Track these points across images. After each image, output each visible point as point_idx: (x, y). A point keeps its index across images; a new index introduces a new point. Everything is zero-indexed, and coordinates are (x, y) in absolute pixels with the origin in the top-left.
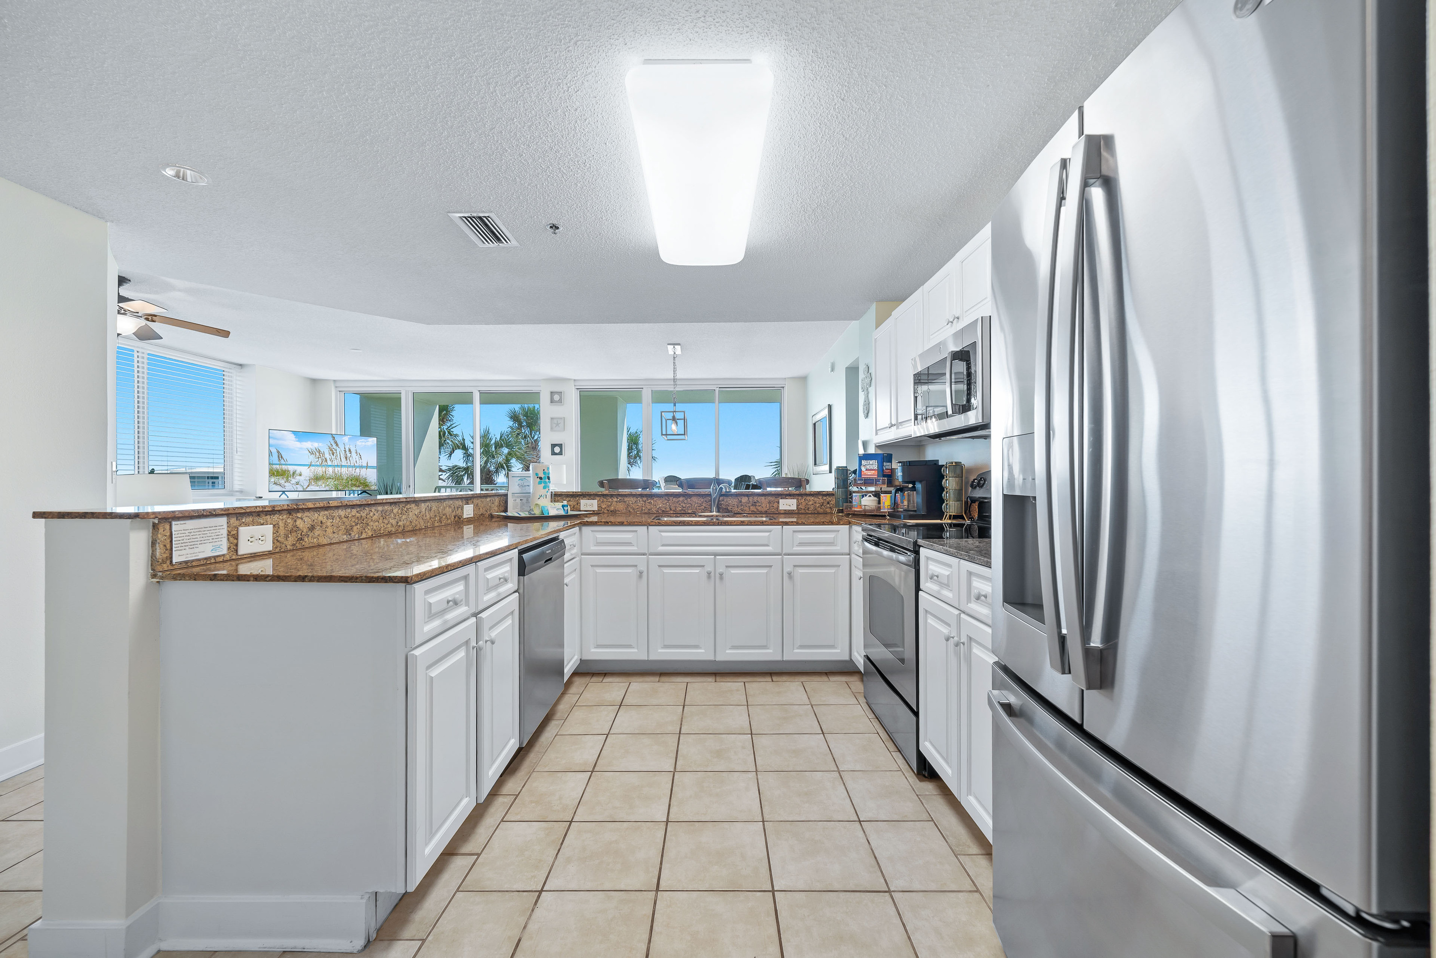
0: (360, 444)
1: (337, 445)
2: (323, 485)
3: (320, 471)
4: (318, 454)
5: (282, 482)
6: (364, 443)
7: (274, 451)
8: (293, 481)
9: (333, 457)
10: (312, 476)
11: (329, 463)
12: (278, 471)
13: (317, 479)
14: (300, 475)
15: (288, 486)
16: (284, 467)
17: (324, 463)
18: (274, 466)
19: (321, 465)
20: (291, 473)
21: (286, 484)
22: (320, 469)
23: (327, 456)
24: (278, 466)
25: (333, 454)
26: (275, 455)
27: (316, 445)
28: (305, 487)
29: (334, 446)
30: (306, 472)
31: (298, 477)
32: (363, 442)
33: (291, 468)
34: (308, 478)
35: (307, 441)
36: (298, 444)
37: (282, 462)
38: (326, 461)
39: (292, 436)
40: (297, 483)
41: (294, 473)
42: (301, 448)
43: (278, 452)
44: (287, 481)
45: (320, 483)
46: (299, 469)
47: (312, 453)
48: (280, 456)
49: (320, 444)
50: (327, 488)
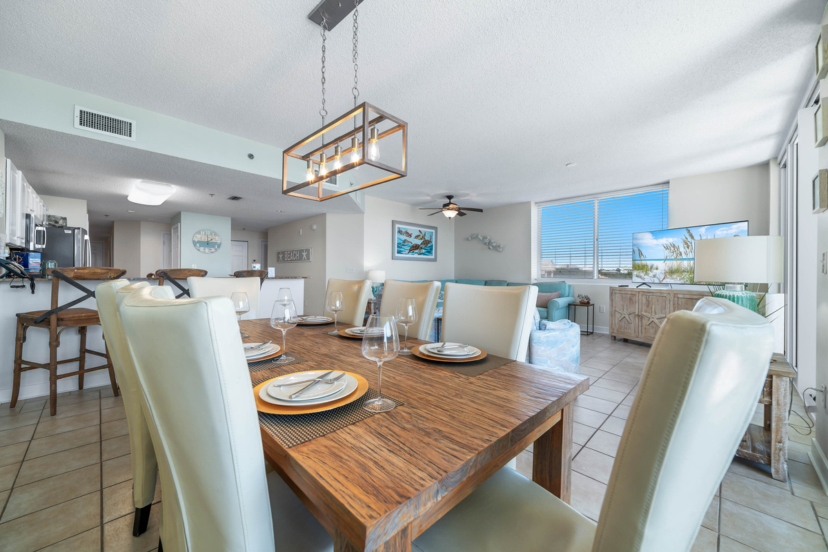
0: (721, 233)
1: (692, 237)
2: (678, 279)
3: (675, 264)
4: (672, 249)
5: (642, 275)
6: (725, 232)
7: (636, 249)
8: (651, 274)
9: (688, 250)
10: (667, 269)
11: (684, 256)
12: (639, 266)
13: (672, 272)
14: (657, 269)
15: (647, 279)
16: (644, 262)
17: (680, 257)
18: (636, 262)
19: (676, 259)
20: (649, 267)
21: (645, 277)
22: (675, 262)
23: (682, 250)
24: (639, 262)
25: (688, 248)
26: (637, 253)
27: (671, 240)
28: (661, 280)
29: (690, 239)
30: (662, 266)
31: (655, 271)
32: (723, 230)
33: (649, 263)
34: (663, 272)
35: (662, 238)
36: (655, 242)
37: (642, 258)
38: (681, 254)
39: (649, 236)
40: (654, 276)
41: (652, 267)
42: (657, 245)
43: (639, 250)
44: (646, 274)
45: (674, 276)
46: (656, 263)
47: (667, 248)
48: (641, 253)
49: (675, 239)
50: (682, 282)
